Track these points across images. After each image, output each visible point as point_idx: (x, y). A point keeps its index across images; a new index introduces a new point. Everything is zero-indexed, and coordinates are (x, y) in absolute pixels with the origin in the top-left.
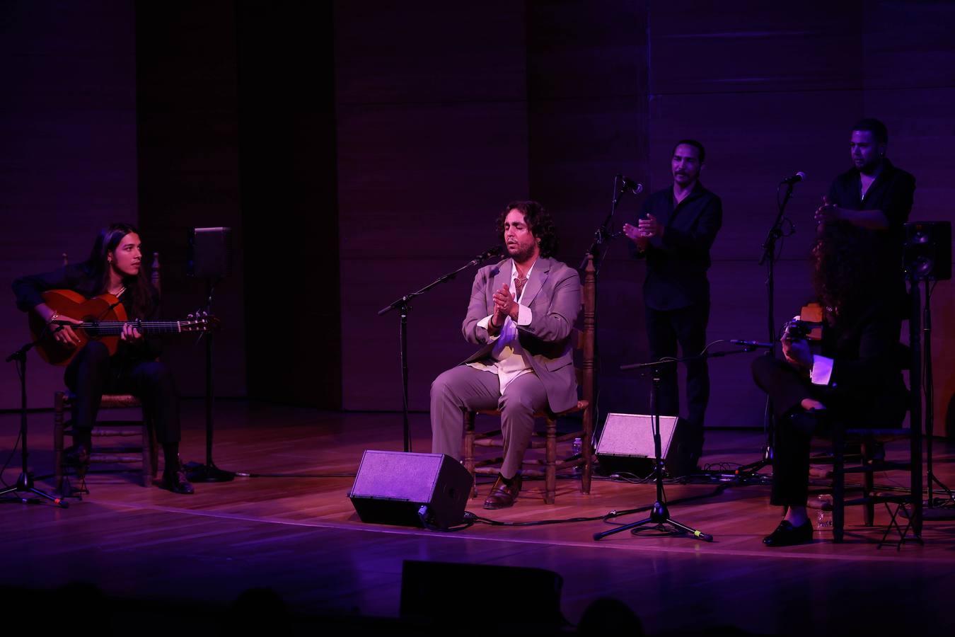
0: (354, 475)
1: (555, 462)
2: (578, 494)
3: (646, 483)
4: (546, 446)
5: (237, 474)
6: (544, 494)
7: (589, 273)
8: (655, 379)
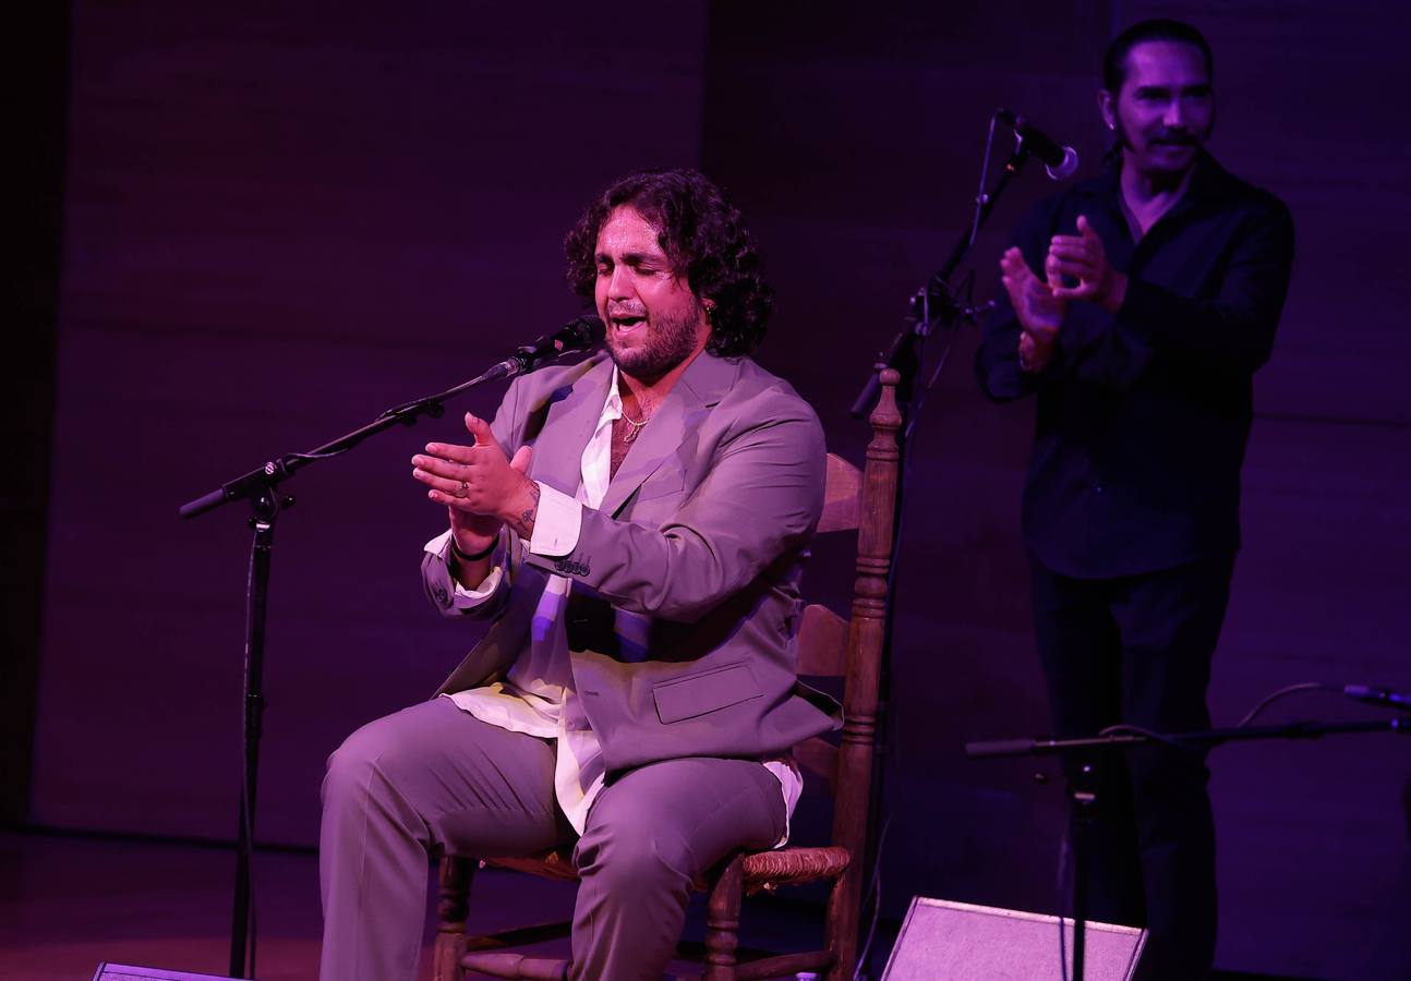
7: (882, 429)
8: (1079, 796)
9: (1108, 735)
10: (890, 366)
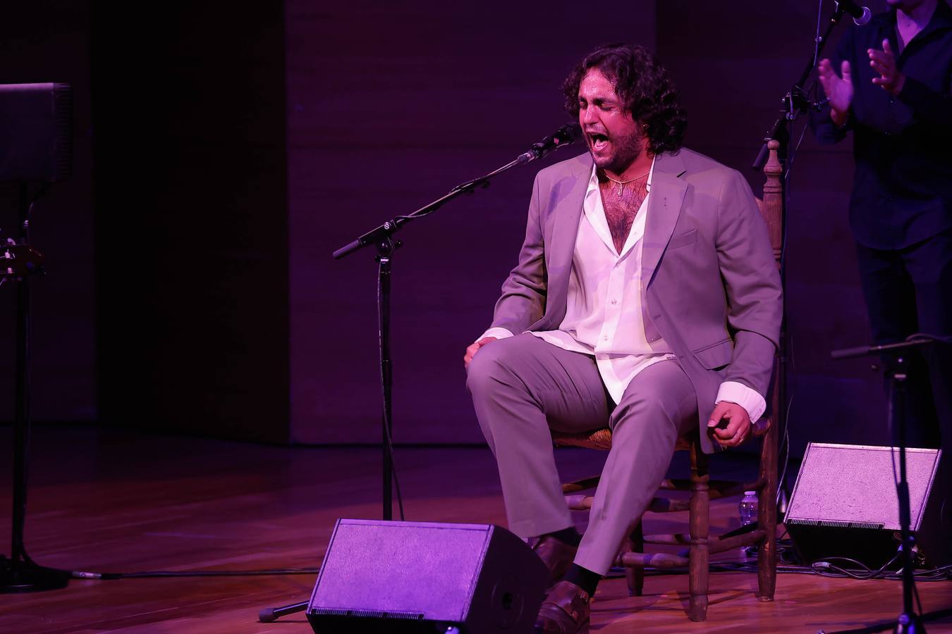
0: (313, 569)
1: (707, 538)
2: (750, 600)
3: (882, 578)
4: (688, 507)
5: (75, 573)
6: (688, 602)
7: (772, 175)
8: (897, 376)
9: (911, 340)
10: (773, 138)
